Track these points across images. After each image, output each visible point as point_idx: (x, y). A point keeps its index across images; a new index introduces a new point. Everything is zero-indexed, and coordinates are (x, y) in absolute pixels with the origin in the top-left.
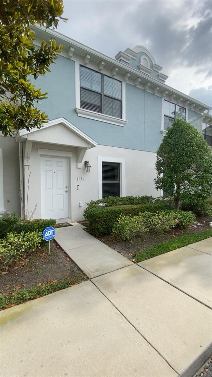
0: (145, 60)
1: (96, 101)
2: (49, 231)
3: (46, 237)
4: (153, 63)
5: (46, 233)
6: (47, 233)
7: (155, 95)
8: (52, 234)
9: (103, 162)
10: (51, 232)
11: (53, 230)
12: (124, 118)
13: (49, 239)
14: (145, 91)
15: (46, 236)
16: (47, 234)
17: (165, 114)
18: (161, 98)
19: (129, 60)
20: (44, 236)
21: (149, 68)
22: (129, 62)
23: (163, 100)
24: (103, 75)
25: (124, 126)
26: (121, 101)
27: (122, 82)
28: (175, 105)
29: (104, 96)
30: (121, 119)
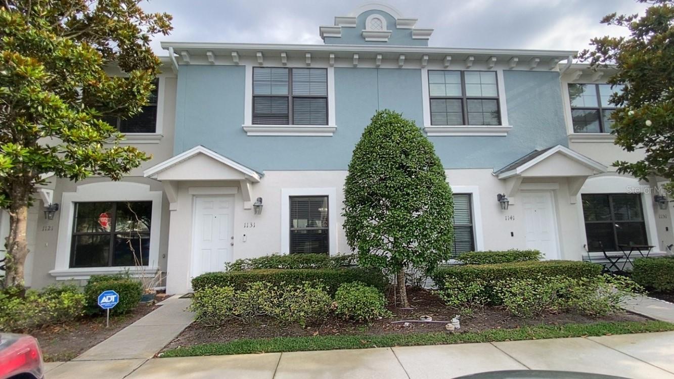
0: (376, 20)
1: (277, 109)
2: (109, 297)
3: (103, 303)
4: (396, 19)
5: (104, 298)
6: (106, 298)
7: (404, 69)
8: (113, 301)
9: (291, 197)
10: (111, 298)
11: (116, 296)
12: (332, 122)
13: (108, 307)
14: (377, 68)
15: (102, 301)
16: (105, 300)
17: (431, 95)
18: (421, 69)
19: (339, 33)
20: (100, 301)
21: (385, 29)
22: (340, 35)
23: (424, 73)
24: (291, 69)
25: (331, 134)
26: (326, 98)
27: (327, 69)
28: (462, 73)
29: (294, 97)
30: (327, 124)
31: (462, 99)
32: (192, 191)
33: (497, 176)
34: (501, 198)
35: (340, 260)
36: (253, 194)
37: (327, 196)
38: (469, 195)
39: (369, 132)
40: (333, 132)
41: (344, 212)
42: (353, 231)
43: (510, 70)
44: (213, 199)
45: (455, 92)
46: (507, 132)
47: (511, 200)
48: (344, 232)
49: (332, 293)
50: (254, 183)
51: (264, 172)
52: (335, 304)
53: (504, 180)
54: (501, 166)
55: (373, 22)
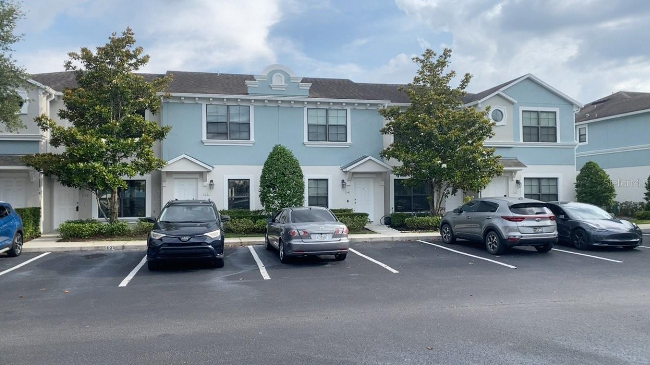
0: (278, 76)
4: (291, 76)
7: (294, 107)
9: (229, 180)
12: (252, 138)
14: (279, 106)
17: (309, 123)
18: (303, 108)
21: (283, 84)
22: (257, 86)
23: (305, 110)
24: (228, 106)
25: (252, 145)
26: (249, 124)
27: (249, 106)
28: (327, 110)
29: (230, 123)
30: (249, 139)
31: (326, 126)
32: (174, 176)
33: (342, 170)
34: (343, 181)
35: (256, 212)
36: (209, 178)
37: (249, 180)
38: (327, 180)
39: (271, 156)
40: (253, 144)
41: (260, 190)
42: (264, 198)
43: (355, 109)
44: (184, 180)
45: (322, 121)
46: (350, 146)
47: (348, 183)
48: (259, 199)
49: (255, 222)
50: (209, 171)
51: (214, 166)
52: (256, 226)
53: (346, 172)
54: (345, 164)
55: (277, 78)
